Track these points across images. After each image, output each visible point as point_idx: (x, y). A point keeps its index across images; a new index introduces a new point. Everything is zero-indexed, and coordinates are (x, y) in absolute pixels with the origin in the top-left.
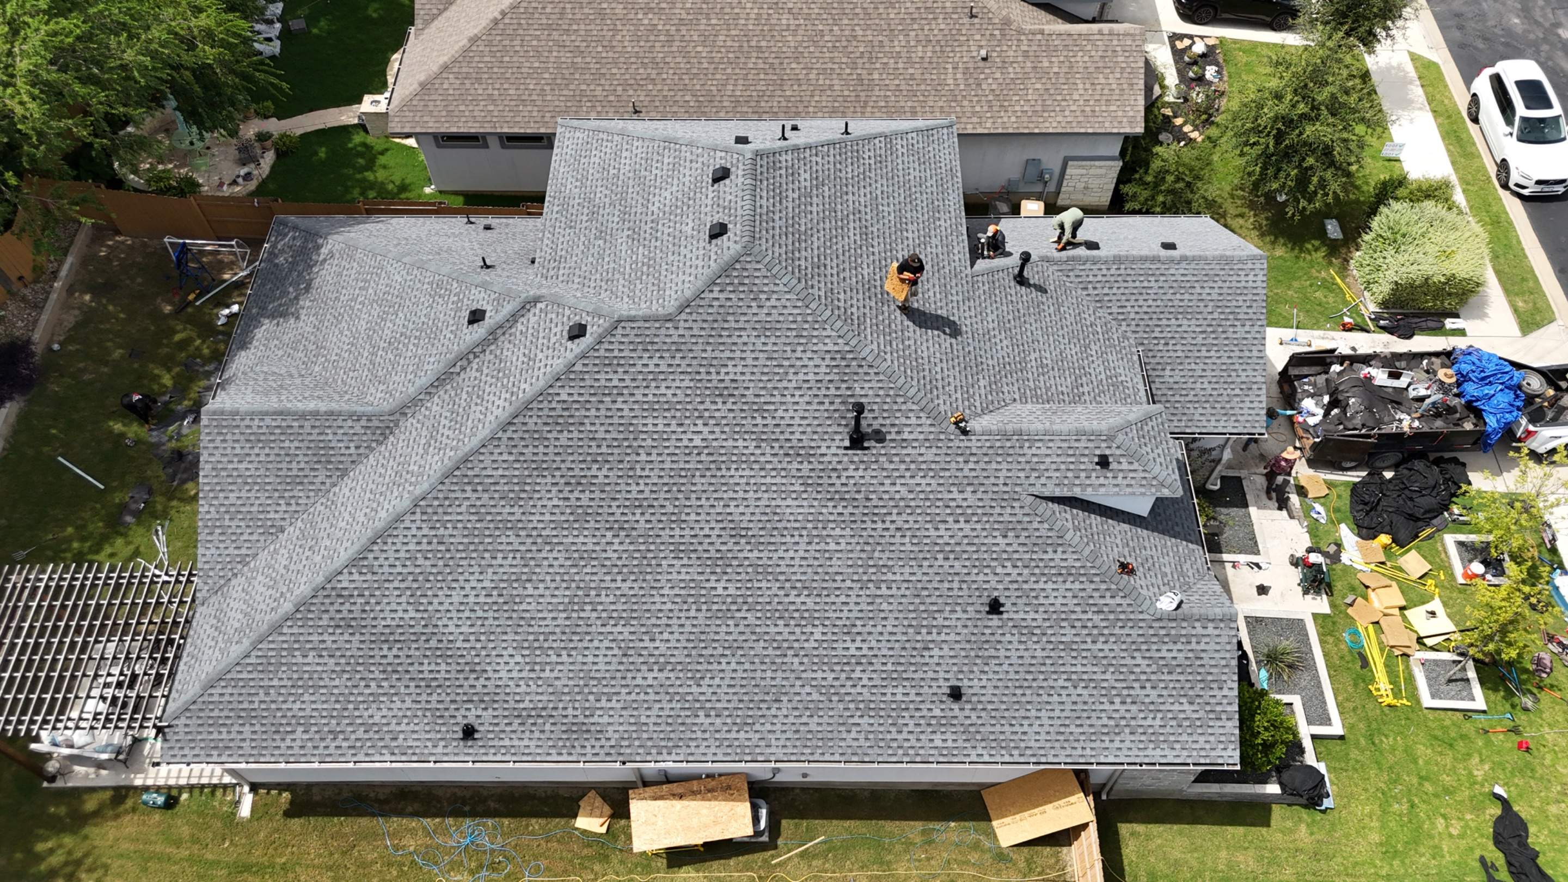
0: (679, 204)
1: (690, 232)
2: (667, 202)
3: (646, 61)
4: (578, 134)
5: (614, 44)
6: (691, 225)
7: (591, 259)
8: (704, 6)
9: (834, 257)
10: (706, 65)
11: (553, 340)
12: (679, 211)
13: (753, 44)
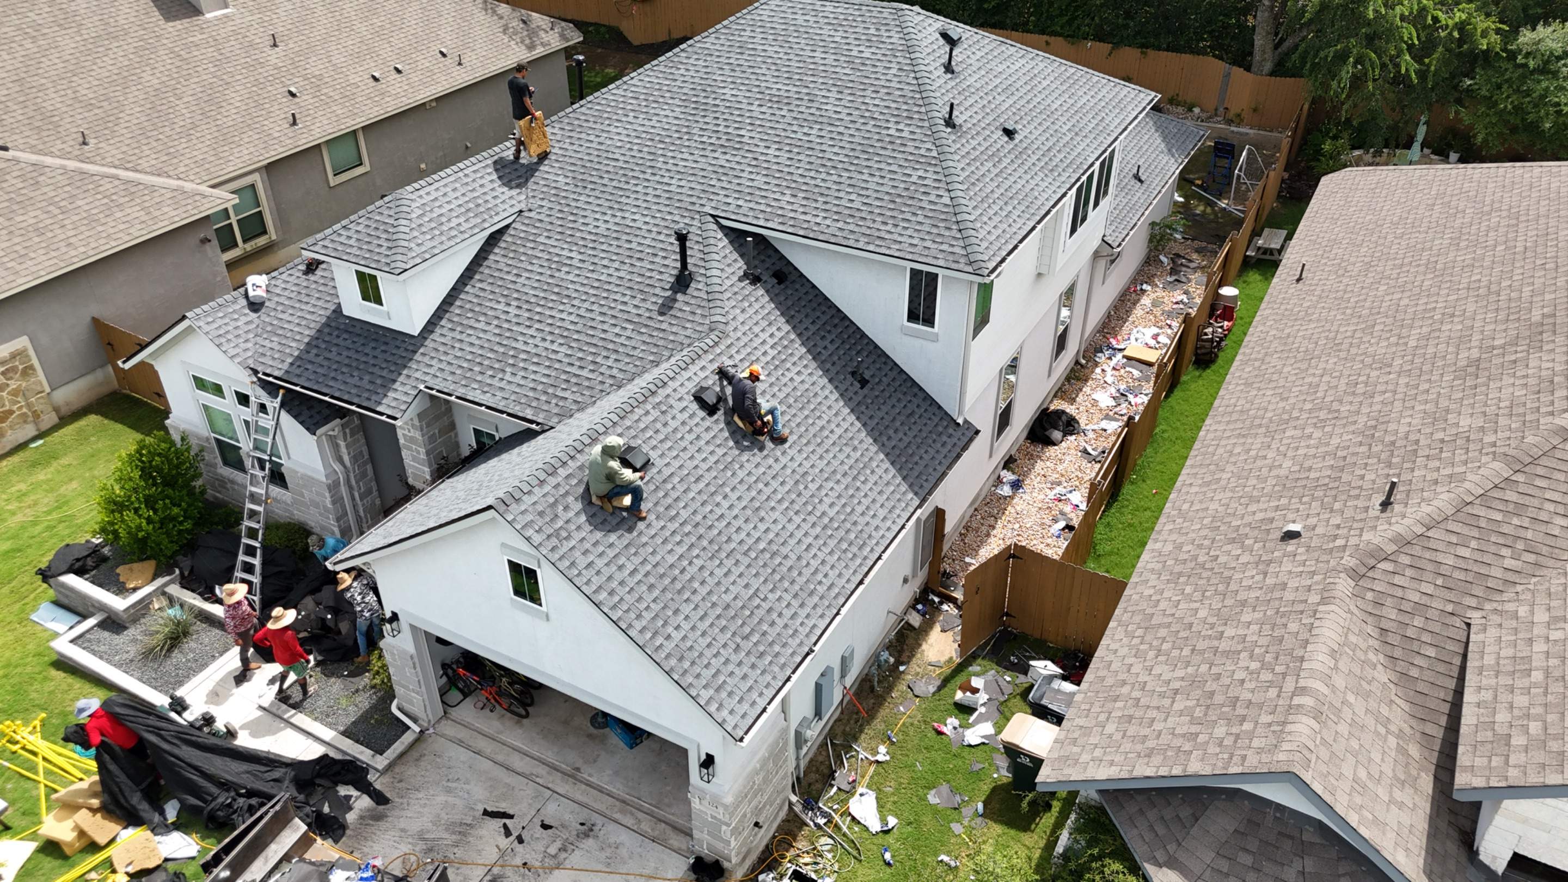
9: (751, 64)
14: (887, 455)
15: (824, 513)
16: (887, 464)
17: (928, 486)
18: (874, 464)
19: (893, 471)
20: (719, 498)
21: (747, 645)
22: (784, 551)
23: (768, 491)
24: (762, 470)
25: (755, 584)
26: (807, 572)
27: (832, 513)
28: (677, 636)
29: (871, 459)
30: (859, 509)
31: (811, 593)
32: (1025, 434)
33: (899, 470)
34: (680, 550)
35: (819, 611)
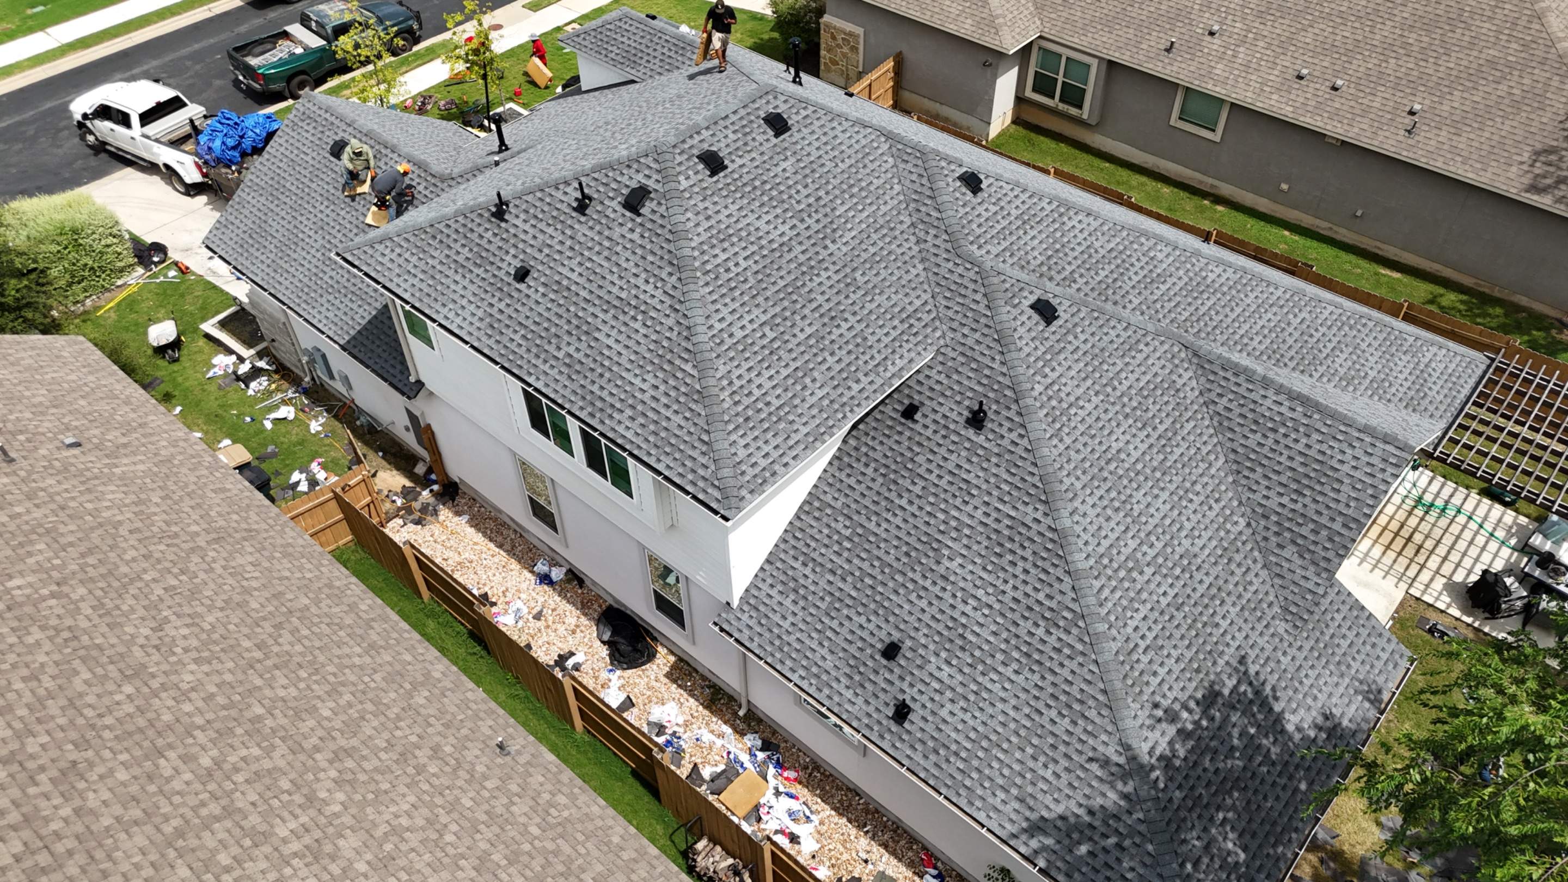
0: (766, 198)
1: (792, 160)
2: (770, 217)
3: (410, 770)
4: (742, 453)
5: (420, 822)
6: (784, 165)
7: (884, 273)
8: (239, 731)
10: (348, 697)
11: (993, 209)
12: (774, 193)
13: (258, 655)
14: (375, 317)
15: (325, 273)
16: (368, 318)
17: (355, 351)
18: (366, 307)
19: (363, 322)
20: (326, 203)
21: (246, 237)
22: (299, 249)
23: (334, 232)
24: (348, 226)
25: (278, 236)
26: (286, 266)
27: (326, 278)
28: (249, 198)
29: (370, 304)
30: (331, 298)
31: (275, 271)
32: (610, 601)
33: (365, 328)
34: (293, 188)
35: (266, 277)
